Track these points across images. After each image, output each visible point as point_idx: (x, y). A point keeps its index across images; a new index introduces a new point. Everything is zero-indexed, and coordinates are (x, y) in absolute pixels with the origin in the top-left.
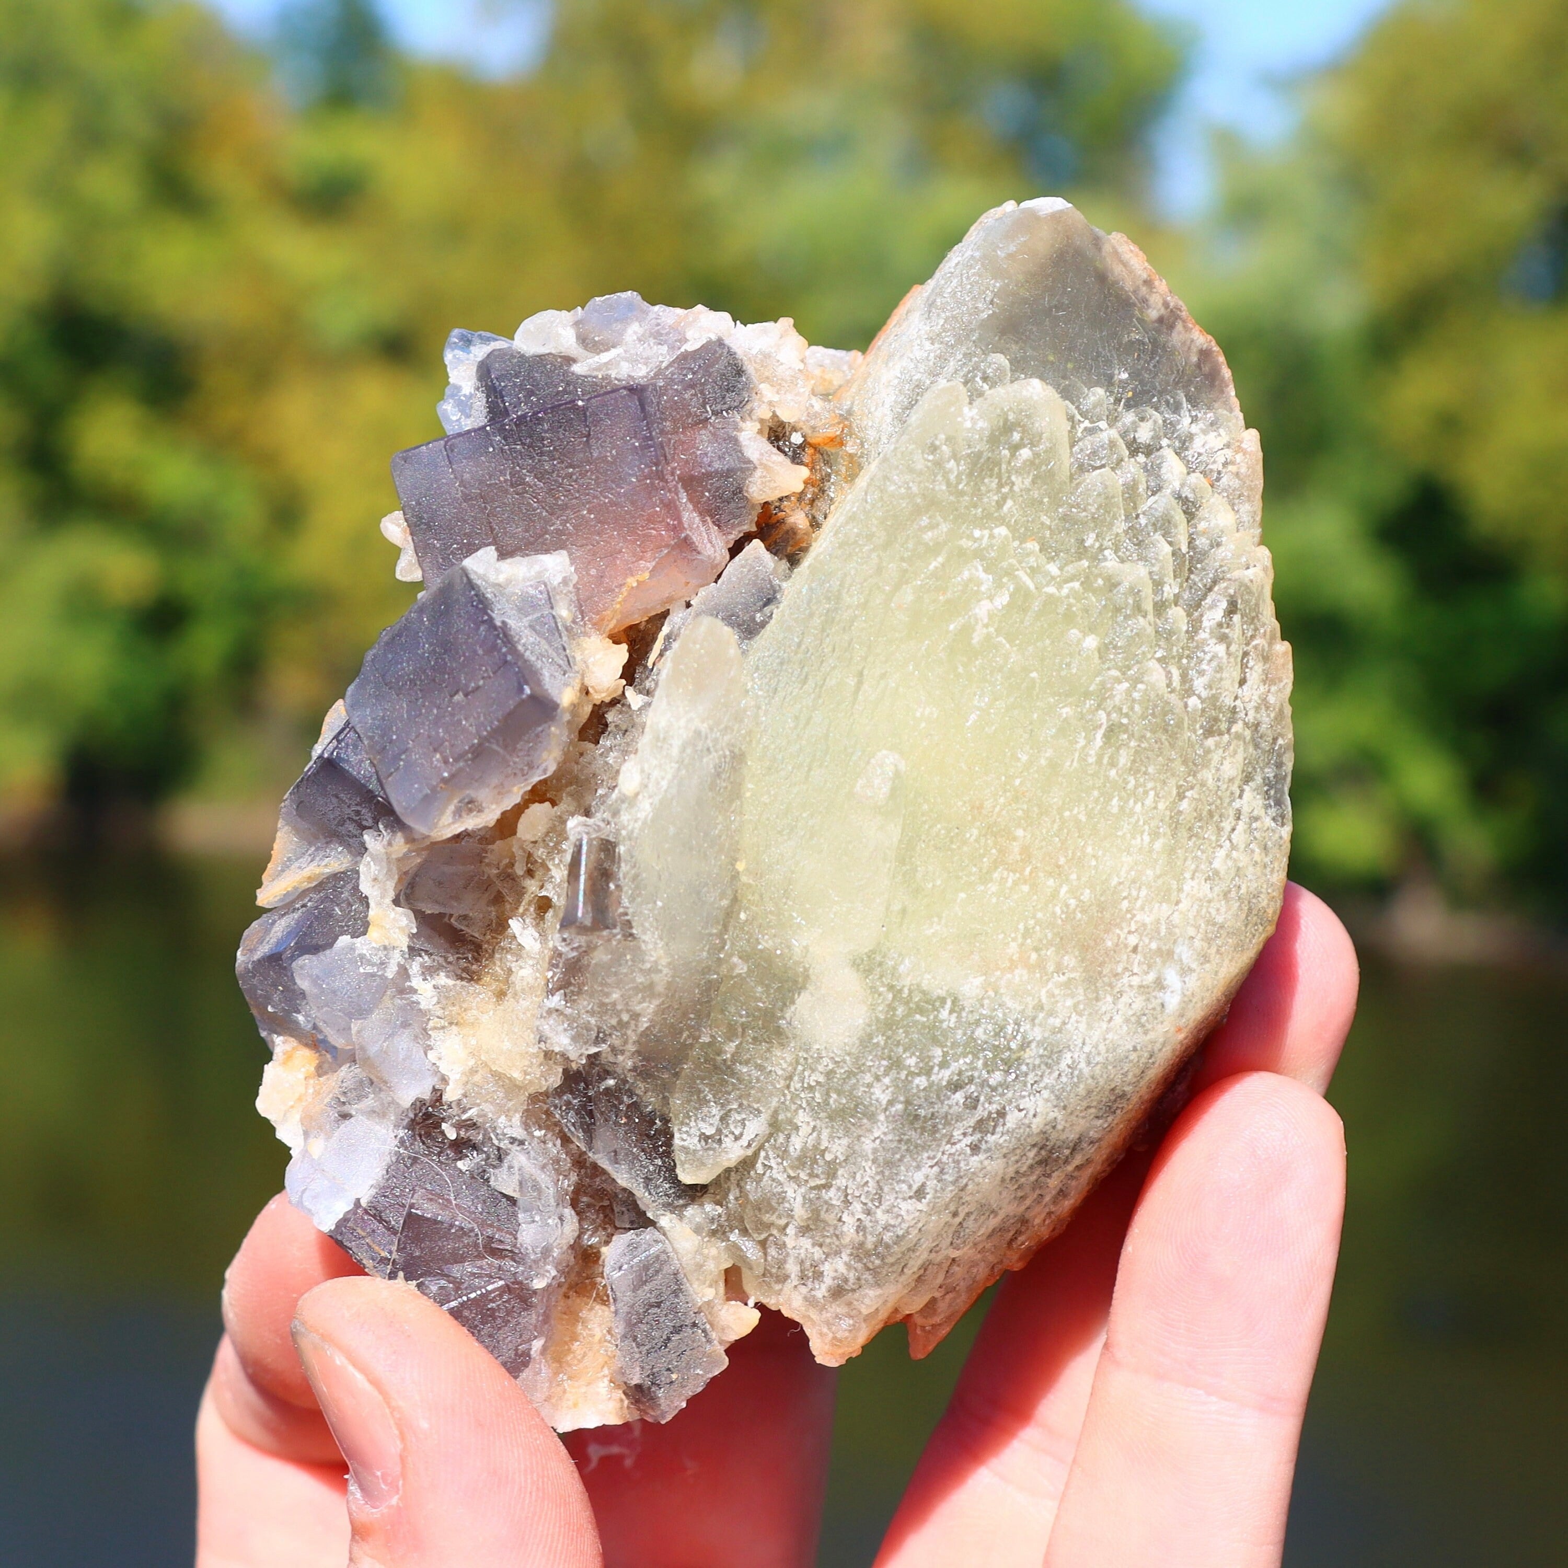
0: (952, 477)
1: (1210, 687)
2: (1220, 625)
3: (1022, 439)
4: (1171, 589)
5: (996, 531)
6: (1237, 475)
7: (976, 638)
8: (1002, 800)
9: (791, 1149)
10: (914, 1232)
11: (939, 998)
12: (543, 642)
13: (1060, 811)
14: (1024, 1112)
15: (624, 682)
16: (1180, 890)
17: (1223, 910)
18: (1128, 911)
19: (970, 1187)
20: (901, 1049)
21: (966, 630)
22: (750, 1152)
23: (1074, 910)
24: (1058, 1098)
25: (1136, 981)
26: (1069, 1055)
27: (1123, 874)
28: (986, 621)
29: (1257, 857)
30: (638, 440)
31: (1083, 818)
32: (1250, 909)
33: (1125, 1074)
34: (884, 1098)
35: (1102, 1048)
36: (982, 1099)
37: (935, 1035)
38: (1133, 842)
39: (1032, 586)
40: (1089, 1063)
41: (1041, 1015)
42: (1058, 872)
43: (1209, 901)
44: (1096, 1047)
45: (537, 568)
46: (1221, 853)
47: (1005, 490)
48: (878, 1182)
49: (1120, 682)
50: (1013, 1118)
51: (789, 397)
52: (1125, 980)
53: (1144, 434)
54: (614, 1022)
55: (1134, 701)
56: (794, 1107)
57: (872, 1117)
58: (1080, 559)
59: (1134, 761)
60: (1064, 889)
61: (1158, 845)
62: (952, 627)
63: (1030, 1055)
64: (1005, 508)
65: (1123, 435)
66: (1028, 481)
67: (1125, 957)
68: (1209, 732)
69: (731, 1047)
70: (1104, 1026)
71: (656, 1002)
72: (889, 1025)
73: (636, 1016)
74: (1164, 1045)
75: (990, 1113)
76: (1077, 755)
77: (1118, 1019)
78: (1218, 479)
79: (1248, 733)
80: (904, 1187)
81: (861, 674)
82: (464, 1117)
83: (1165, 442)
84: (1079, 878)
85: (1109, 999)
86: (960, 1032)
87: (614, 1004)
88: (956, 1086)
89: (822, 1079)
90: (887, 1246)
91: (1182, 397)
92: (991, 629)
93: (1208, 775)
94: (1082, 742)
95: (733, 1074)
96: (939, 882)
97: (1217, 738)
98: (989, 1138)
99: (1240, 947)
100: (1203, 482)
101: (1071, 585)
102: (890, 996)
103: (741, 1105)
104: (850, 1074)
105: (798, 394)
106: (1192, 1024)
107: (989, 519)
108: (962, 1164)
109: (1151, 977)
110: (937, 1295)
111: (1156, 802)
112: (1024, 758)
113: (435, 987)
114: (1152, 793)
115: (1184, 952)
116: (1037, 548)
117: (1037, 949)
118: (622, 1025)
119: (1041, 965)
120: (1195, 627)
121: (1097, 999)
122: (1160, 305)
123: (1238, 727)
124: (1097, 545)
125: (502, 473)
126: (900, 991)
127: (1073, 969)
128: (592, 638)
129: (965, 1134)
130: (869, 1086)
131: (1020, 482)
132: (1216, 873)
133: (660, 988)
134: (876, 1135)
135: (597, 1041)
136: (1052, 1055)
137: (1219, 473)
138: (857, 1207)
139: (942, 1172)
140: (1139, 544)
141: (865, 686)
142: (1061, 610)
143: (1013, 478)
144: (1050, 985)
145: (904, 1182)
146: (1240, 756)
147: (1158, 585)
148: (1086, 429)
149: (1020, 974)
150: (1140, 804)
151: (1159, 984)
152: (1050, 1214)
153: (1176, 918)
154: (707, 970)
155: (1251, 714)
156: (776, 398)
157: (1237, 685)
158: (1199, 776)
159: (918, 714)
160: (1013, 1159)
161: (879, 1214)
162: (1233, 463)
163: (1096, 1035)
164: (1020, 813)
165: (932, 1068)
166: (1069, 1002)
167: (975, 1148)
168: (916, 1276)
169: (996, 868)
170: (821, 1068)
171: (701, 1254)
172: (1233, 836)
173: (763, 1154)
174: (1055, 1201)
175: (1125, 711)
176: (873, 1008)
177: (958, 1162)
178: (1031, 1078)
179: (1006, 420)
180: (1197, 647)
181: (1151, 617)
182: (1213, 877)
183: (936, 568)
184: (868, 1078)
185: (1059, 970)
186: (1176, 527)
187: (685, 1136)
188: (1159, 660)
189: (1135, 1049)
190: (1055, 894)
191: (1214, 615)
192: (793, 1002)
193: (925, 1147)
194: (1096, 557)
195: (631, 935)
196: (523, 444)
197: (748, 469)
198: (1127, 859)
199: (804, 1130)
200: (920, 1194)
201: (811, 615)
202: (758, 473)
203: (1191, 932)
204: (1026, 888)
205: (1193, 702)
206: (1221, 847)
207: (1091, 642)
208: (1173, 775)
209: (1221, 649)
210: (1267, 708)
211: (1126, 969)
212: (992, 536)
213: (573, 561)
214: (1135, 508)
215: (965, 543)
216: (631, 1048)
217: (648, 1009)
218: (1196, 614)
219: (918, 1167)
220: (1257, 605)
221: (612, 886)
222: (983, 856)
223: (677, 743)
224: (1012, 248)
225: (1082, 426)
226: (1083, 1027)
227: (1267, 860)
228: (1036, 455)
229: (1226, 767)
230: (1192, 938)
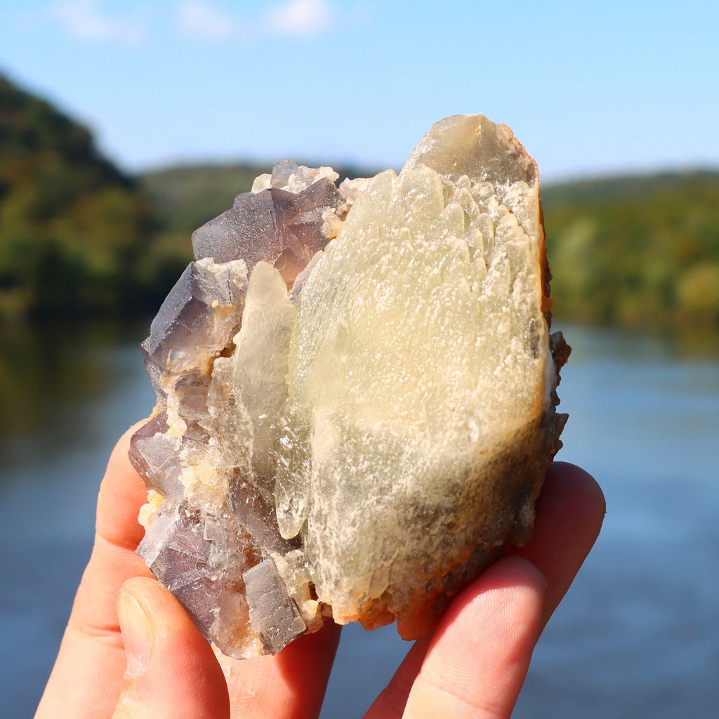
2: (499, 264)
5: (402, 229)
6: (523, 206)
7: (382, 270)
10: (356, 545)
11: (363, 431)
14: (400, 486)
16: (476, 383)
17: (502, 395)
18: (450, 392)
19: (378, 522)
20: (345, 455)
22: (304, 519)
24: (418, 480)
25: (453, 425)
26: (422, 459)
28: (388, 263)
29: (520, 372)
31: (429, 349)
32: (517, 397)
34: (338, 478)
35: (438, 456)
36: (381, 478)
37: (358, 449)
38: (453, 360)
40: (431, 463)
41: (409, 440)
42: (418, 375)
43: (494, 391)
44: (435, 455)
46: (499, 368)
47: (409, 213)
48: (339, 520)
49: (447, 288)
50: (395, 488)
52: (448, 424)
53: (483, 192)
55: (452, 296)
56: (313, 491)
57: (334, 488)
58: (437, 239)
59: (453, 323)
60: (421, 382)
61: (465, 362)
63: (404, 457)
65: (473, 193)
66: (419, 209)
67: (449, 413)
68: (491, 311)
70: (439, 445)
73: (247, 449)
75: (385, 485)
76: (426, 321)
78: (514, 209)
82: (192, 506)
83: (493, 196)
85: (441, 433)
86: (371, 447)
87: (237, 443)
91: (509, 180)
92: (390, 267)
93: (490, 331)
94: (428, 315)
95: (291, 478)
98: (386, 497)
100: (506, 210)
102: (341, 430)
103: (296, 494)
104: (326, 468)
107: (400, 225)
108: (372, 509)
109: (461, 423)
111: (463, 341)
114: (461, 337)
115: (479, 413)
116: (422, 237)
120: (488, 266)
121: (435, 433)
122: (514, 149)
124: (448, 234)
126: (345, 428)
127: (423, 419)
129: (373, 495)
130: (333, 473)
131: (415, 209)
132: (497, 377)
133: (251, 433)
136: (414, 459)
137: (515, 206)
138: (334, 535)
139: (363, 513)
140: (468, 233)
143: (412, 207)
144: (413, 426)
145: (348, 518)
146: (509, 324)
148: (458, 192)
149: (399, 420)
150: (455, 343)
151: (466, 427)
153: (474, 396)
155: (517, 305)
157: (508, 292)
160: (401, 511)
162: (522, 202)
163: (434, 450)
164: (400, 347)
165: (359, 463)
166: (422, 434)
167: (378, 502)
172: (505, 361)
173: (308, 519)
175: (448, 300)
176: (334, 436)
178: (404, 469)
180: (487, 274)
181: (467, 262)
184: (332, 469)
185: (417, 419)
186: (487, 226)
187: (280, 513)
188: (468, 280)
189: (457, 459)
190: (416, 383)
191: (497, 260)
193: (356, 501)
195: (234, 405)
197: (320, 222)
199: (317, 501)
200: (353, 524)
202: (325, 224)
203: (483, 404)
205: (483, 297)
206: (499, 365)
207: (436, 272)
209: (498, 275)
210: (526, 303)
211: (449, 419)
212: (400, 231)
215: (387, 235)
216: (251, 467)
217: (250, 445)
219: (353, 511)
222: (384, 367)
226: (428, 446)
227: (526, 374)
228: (425, 198)
229: (500, 328)
230: (484, 407)
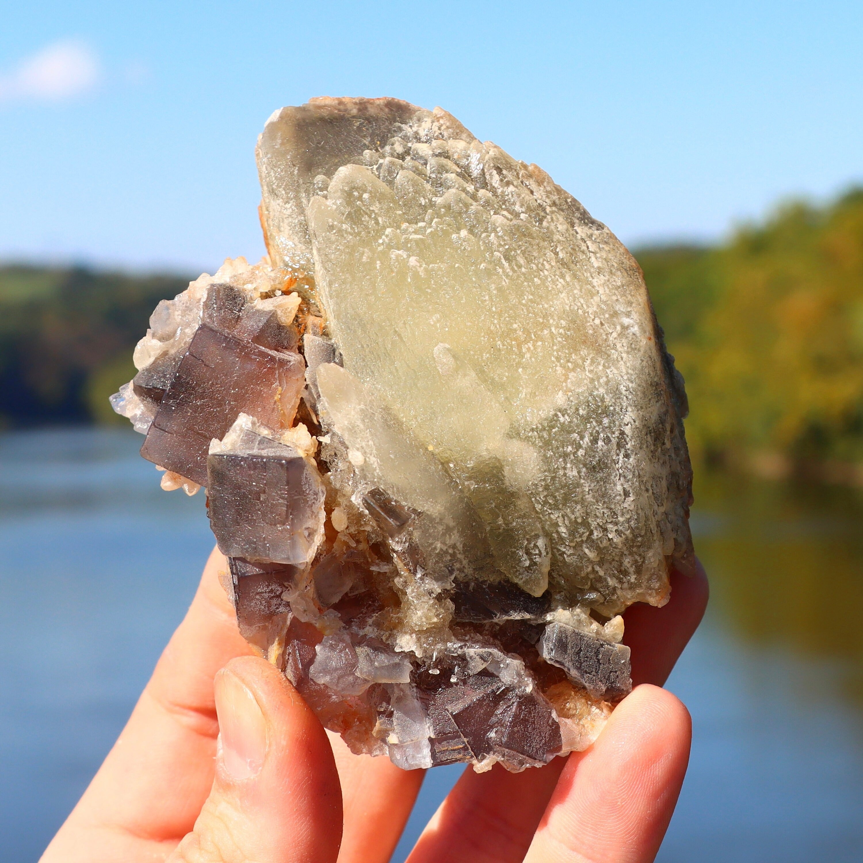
0: (349, 230)
1: (523, 205)
2: (501, 180)
3: (359, 193)
4: (471, 188)
5: (387, 233)
6: (448, 128)
7: (422, 274)
8: (496, 321)
9: (563, 534)
10: (640, 511)
11: (553, 416)
12: (270, 449)
13: (520, 303)
14: (629, 424)
15: (314, 437)
16: (594, 287)
17: (616, 279)
18: (584, 313)
19: (641, 473)
20: (561, 449)
21: (416, 276)
22: (550, 555)
23: (565, 333)
24: (636, 406)
25: (615, 335)
26: (622, 387)
27: (567, 302)
28: (419, 265)
29: (607, 248)
30: (223, 343)
31: (531, 297)
32: (625, 269)
33: (649, 374)
34: (575, 473)
35: (630, 371)
36: (609, 435)
37: (566, 430)
38: (558, 287)
39: (421, 236)
40: (632, 382)
41: (596, 383)
42: (545, 326)
43: (608, 281)
44: (628, 373)
45: (238, 428)
46: (593, 259)
47: (373, 216)
48: (607, 508)
49: (490, 236)
50: (628, 430)
51: (259, 281)
52: (611, 339)
53: (399, 149)
54: (449, 558)
55: (502, 237)
56: (547, 517)
57: (579, 485)
58: (427, 212)
59: (526, 258)
60: (553, 329)
61: (568, 279)
62: (409, 280)
63: (608, 400)
64: (380, 222)
65: (392, 155)
66: (378, 205)
67: (602, 331)
68: (541, 221)
69: (500, 521)
70: (622, 362)
71: (455, 532)
72: (547, 444)
73: (454, 547)
74: (650, 349)
75: (618, 437)
76: (504, 277)
77: (624, 355)
78: (443, 136)
79: (554, 208)
80: (618, 498)
81: (396, 332)
82: (434, 660)
83: (410, 145)
84: (554, 320)
85: (613, 351)
86: (574, 419)
87: (441, 550)
88: (595, 441)
89: (545, 493)
90: (637, 528)
91: (397, 124)
92: (424, 266)
93: (557, 237)
94: (500, 270)
95: (512, 530)
96: (507, 374)
97: (546, 220)
98: (628, 446)
99: (638, 287)
100: (439, 142)
101: (434, 221)
102: (535, 433)
103: (527, 540)
104: (553, 478)
105: (261, 277)
106: (652, 332)
107: (380, 232)
108: (629, 466)
109: (619, 328)
110: (674, 536)
111: (550, 264)
112: (487, 298)
113: (370, 626)
114: (545, 262)
115: (620, 308)
116: (407, 224)
117: (568, 361)
118: (453, 555)
119: (576, 365)
120: (494, 191)
121: (609, 356)
122: (354, 106)
123: (548, 209)
124: (427, 200)
125: (187, 412)
126: (537, 428)
127: (589, 354)
128: (286, 434)
129: (618, 455)
130: (565, 475)
131: (376, 207)
132: (599, 268)
133: (452, 524)
134: (587, 490)
135: (451, 572)
136: (616, 393)
137: (441, 134)
138: (610, 526)
139: (625, 477)
140: (441, 185)
141: (403, 335)
142: (440, 233)
143: (371, 209)
144: (587, 368)
145: (616, 496)
146: (561, 219)
147: (464, 190)
148: (377, 169)
149: (571, 375)
150: (545, 271)
151: (625, 328)
152: (680, 463)
153: (604, 298)
154: (461, 499)
155: (547, 200)
156: (254, 285)
157: (531, 195)
158: (555, 240)
159: (432, 323)
160: (644, 447)
161: (621, 519)
162: (442, 125)
163: (623, 369)
164: (507, 319)
165: (579, 443)
166: (601, 368)
167: (627, 456)
168: (659, 533)
169: (521, 347)
170: (541, 489)
171: (575, 615)
172: (590, 250)
173: (555, 550)
174: (677, 455)
175: (503, 243)
176: (534, 444)
177: (627, 467)
178: (618, 409)
179: (346, 191)
180: (502, 196)
181: (475, 204)
182: (600, 271)
183: (380, 266)
184: (561, 472)
185: (584, 360)
186: (447, 165)
187: (520, 577)
188: (494, 214)
189: (642, 361)
190: (552, 335)
191: (495, 180)
192: (504, 477)
193: (609, 475)
194: (432, 204)
195: (420, 513)
196: (183, 393)
197: (274, 314)
198: (563, 295)
199: (560, 521)
200: (626, 494)
201: (355, 332)
202: (279, 312)
203: (614, 298)
204: (540, 343)
205: (523, 216)
206: (590, 257)
207: (464, 233)
208: (545, 249)
209: (511, 188)
210: (551, 193)
211: (607, 334)
212: (387, 236)
213: (248, 414)
214: (426, 176)
215: (380, 248)
216: (465, 562)
217: (455, 538)
218: (489, 187)
219: (615, 485)
220: (506, 161)
221: (393, 503)
222: (512, 347)
223: (359, 423)
224: (279, 141)
225: (375, 169)
226: (615, 371)
227: (611, 246)
228: (370, 192)
229: (560, 228)
230: (617, 300)
